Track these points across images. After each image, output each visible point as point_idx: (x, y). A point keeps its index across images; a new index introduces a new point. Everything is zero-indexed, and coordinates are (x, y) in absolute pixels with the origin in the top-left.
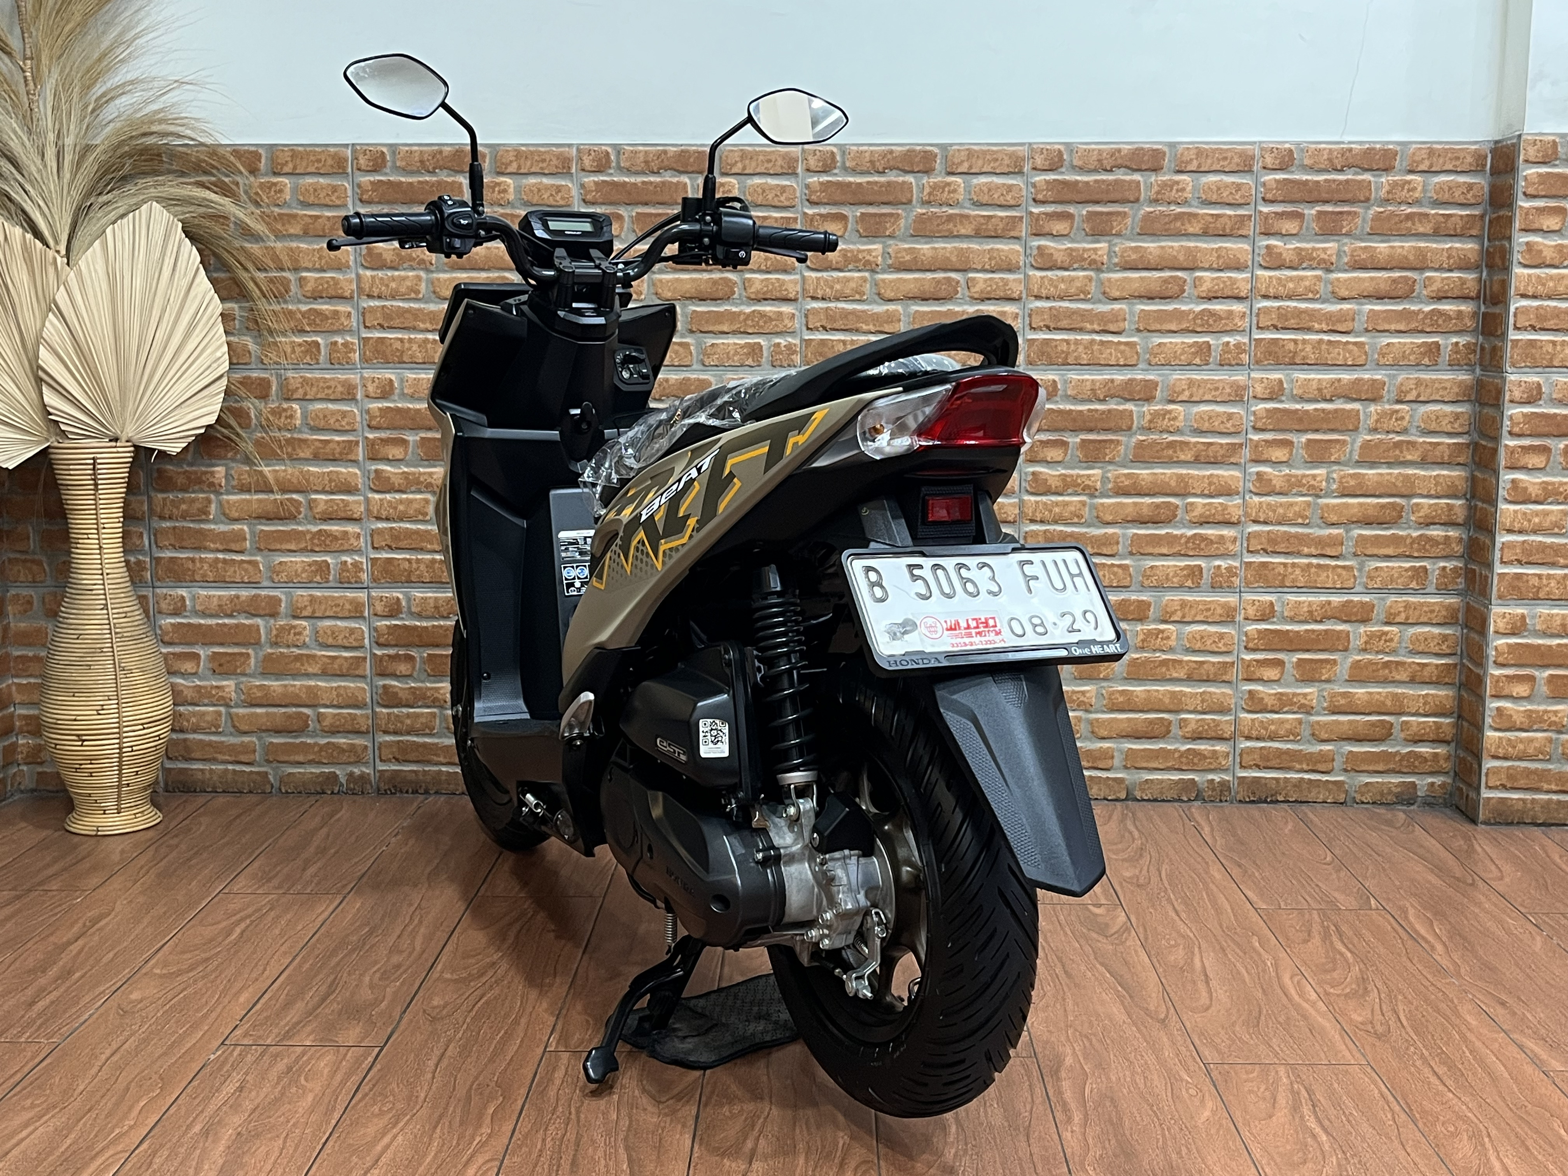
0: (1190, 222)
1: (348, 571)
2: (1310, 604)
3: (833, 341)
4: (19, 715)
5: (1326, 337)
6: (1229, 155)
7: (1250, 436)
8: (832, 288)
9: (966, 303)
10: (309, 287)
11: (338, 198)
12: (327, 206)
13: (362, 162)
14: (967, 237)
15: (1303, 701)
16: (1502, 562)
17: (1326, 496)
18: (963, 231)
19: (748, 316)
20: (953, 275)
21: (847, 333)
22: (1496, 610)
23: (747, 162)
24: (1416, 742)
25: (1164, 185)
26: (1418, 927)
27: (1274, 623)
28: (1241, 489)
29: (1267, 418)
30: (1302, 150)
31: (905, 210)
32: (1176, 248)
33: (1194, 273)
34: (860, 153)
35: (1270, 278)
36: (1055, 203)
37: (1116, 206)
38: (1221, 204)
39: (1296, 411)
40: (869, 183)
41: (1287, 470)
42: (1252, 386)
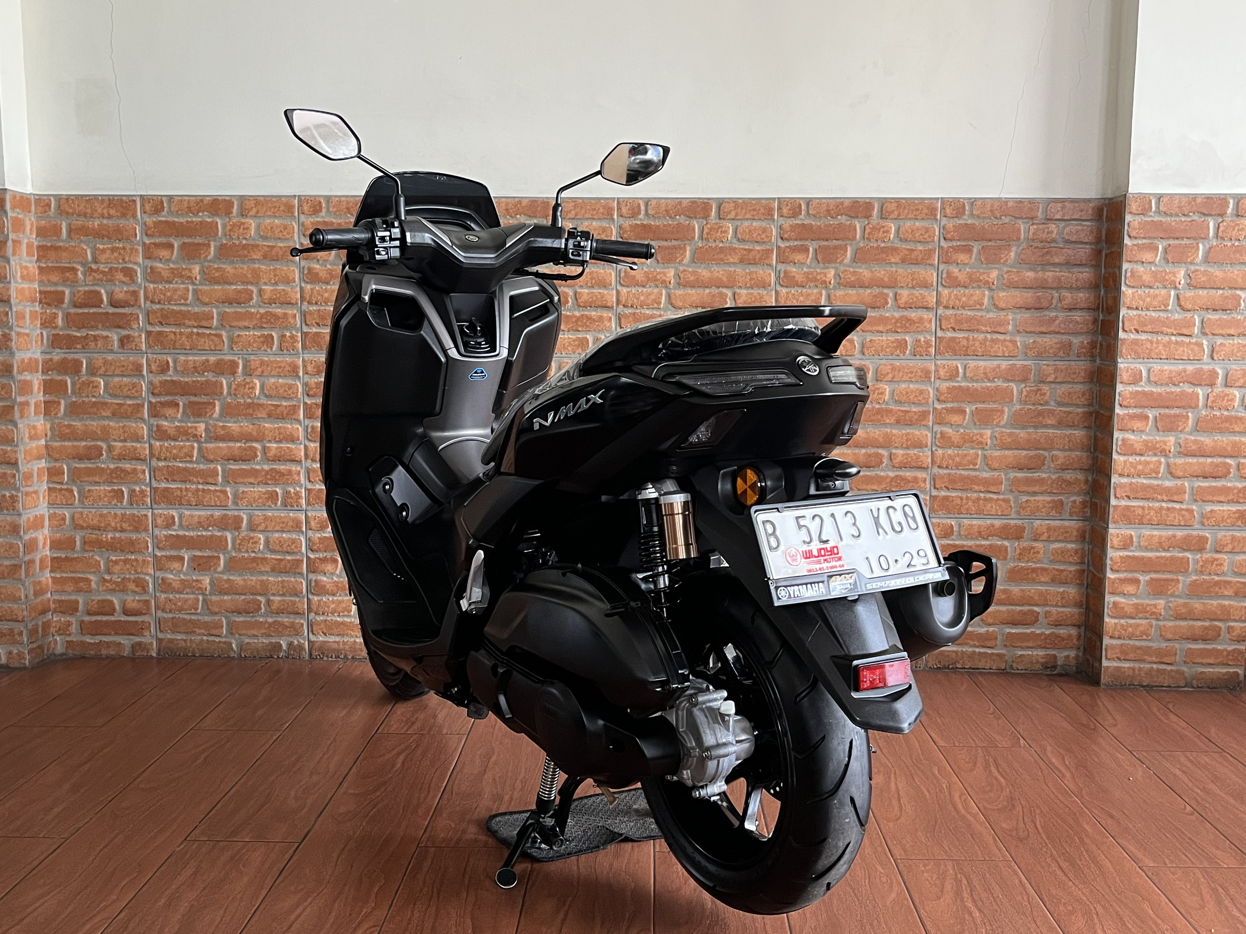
0: (892, 254)
1: (292, 498)
2: (979, 526)
4: (55, 601)
5: (989, 336)
6: (920, 207)
7: (936, 406)
8: (638, 299)
10: (266, 296)
11: (288, 233)
12: (280, 239)
13: (306, 208)
14: (734, 263)
16: (1116, 497)
17: (991, 449)
18: (731, 260)
19: (578, 319)
20: (724, 290)
22: (1111, 531)
23: (578, 210)
24: (1056, 626)
25: (874, 228)
26: (1053, 760)
27: (953, 540)
28: (929, 444)
29: (948, 393)
30: (972, 203)
31: (690, 245)
32: (882, 272)
33: (895, 290)
34: (658, 205)
35: (950, 294)
36: (796, 240)
37: (840, 242)
38: (915, 242)
39: (968, 389)
40: (664, 225)
41: (962, 431)
42: (936, 371)
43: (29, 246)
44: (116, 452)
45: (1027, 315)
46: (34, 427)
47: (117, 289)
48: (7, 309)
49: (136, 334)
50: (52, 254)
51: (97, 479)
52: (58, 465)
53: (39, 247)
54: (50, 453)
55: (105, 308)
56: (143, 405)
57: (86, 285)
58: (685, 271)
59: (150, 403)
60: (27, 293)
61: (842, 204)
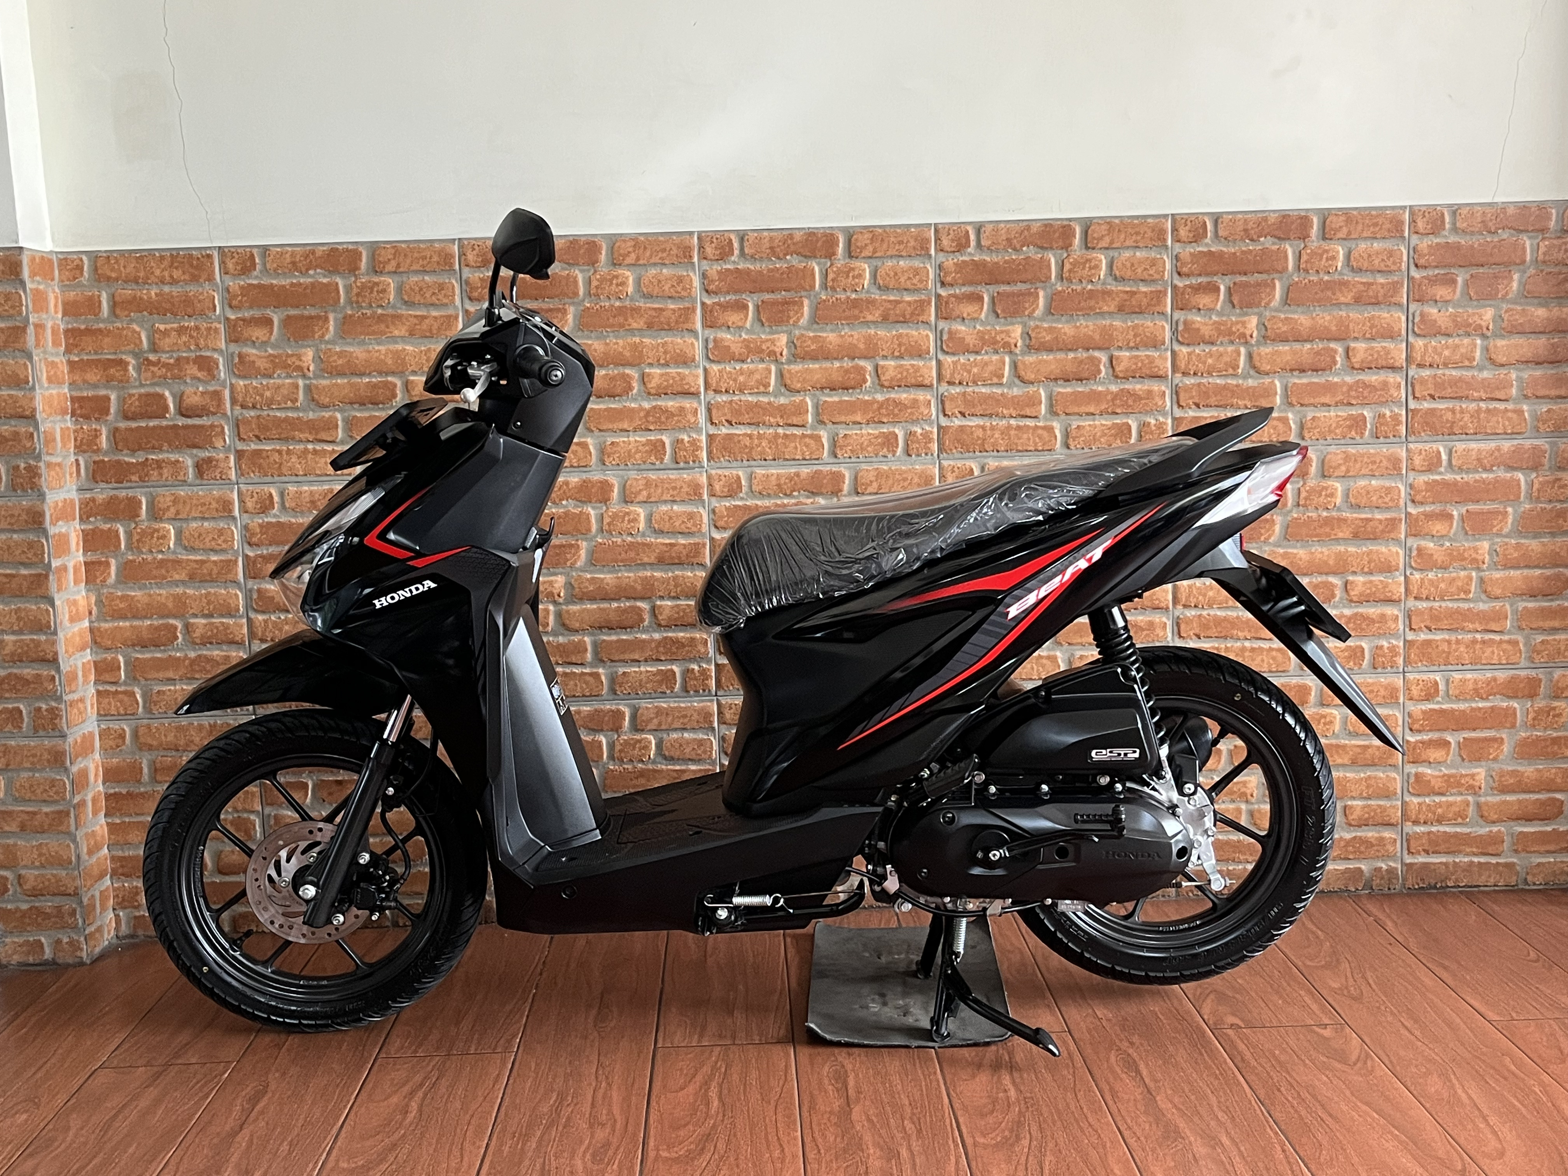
0: (1341, 291)
2: (1476, 681)
3: (972, 427)
5: (1483, 405)
6: (1380, 221)
7: (1409, 510)
8: (969, 372)
9: (1110, 383)
11: (445, 296)
12: (432, 305)
13: (471, 257)
14: (1110, 313)
15: (1471, 782)
17: (1488, 569)
18: (1105, 308)
19: (881, 405)
20: (1097, 354)
21: (986, 418)
23: (878, 245)
25: (1313, 254)
27: (1438, 703)
28: (1401, 566)
29: (1427, 491)
30: (1455, 212)
31: (1044, 289)
32: (1328, 318)
33: (1346, 343)
34: (996, 231)
35: (1426, 346)
36: (1200, 275)
37: (1264, 276)
38: (1372, 272)
39: (1455, 483)
40: (1006, 262)
41: (1448, 544)
42: (1410, 459)
43: (55, 332)
44: (197, 634)
45: (1538, 372)
46: (75, 603)
47: (189, 390)
48: (31, 429)
49: (221, 455)
50: (88, 342)
51: (171, 674)
52: (109, 656)
53: (67, 331)
54: (97, 639)
55: (172, 419)
56: (236, 561)
57: (142, 385)
58: (1037, 327)
59: (246, 557)
60: (56, 403)
61: (1265, 219)
